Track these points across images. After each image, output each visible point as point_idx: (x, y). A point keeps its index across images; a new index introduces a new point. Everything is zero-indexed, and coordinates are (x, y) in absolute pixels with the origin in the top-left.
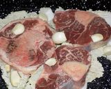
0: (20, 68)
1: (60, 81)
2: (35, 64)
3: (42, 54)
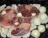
0: (5, 26)
2: (10, 25)
3: (13, 21)
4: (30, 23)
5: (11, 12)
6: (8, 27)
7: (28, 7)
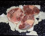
1: (26, 25)
3: (20, 18)
4: (34, 20)
5: (19, 10)
6: (17, 22)
7: (31, 7)
